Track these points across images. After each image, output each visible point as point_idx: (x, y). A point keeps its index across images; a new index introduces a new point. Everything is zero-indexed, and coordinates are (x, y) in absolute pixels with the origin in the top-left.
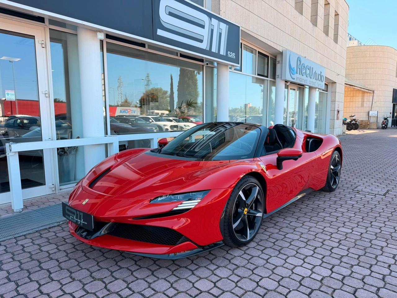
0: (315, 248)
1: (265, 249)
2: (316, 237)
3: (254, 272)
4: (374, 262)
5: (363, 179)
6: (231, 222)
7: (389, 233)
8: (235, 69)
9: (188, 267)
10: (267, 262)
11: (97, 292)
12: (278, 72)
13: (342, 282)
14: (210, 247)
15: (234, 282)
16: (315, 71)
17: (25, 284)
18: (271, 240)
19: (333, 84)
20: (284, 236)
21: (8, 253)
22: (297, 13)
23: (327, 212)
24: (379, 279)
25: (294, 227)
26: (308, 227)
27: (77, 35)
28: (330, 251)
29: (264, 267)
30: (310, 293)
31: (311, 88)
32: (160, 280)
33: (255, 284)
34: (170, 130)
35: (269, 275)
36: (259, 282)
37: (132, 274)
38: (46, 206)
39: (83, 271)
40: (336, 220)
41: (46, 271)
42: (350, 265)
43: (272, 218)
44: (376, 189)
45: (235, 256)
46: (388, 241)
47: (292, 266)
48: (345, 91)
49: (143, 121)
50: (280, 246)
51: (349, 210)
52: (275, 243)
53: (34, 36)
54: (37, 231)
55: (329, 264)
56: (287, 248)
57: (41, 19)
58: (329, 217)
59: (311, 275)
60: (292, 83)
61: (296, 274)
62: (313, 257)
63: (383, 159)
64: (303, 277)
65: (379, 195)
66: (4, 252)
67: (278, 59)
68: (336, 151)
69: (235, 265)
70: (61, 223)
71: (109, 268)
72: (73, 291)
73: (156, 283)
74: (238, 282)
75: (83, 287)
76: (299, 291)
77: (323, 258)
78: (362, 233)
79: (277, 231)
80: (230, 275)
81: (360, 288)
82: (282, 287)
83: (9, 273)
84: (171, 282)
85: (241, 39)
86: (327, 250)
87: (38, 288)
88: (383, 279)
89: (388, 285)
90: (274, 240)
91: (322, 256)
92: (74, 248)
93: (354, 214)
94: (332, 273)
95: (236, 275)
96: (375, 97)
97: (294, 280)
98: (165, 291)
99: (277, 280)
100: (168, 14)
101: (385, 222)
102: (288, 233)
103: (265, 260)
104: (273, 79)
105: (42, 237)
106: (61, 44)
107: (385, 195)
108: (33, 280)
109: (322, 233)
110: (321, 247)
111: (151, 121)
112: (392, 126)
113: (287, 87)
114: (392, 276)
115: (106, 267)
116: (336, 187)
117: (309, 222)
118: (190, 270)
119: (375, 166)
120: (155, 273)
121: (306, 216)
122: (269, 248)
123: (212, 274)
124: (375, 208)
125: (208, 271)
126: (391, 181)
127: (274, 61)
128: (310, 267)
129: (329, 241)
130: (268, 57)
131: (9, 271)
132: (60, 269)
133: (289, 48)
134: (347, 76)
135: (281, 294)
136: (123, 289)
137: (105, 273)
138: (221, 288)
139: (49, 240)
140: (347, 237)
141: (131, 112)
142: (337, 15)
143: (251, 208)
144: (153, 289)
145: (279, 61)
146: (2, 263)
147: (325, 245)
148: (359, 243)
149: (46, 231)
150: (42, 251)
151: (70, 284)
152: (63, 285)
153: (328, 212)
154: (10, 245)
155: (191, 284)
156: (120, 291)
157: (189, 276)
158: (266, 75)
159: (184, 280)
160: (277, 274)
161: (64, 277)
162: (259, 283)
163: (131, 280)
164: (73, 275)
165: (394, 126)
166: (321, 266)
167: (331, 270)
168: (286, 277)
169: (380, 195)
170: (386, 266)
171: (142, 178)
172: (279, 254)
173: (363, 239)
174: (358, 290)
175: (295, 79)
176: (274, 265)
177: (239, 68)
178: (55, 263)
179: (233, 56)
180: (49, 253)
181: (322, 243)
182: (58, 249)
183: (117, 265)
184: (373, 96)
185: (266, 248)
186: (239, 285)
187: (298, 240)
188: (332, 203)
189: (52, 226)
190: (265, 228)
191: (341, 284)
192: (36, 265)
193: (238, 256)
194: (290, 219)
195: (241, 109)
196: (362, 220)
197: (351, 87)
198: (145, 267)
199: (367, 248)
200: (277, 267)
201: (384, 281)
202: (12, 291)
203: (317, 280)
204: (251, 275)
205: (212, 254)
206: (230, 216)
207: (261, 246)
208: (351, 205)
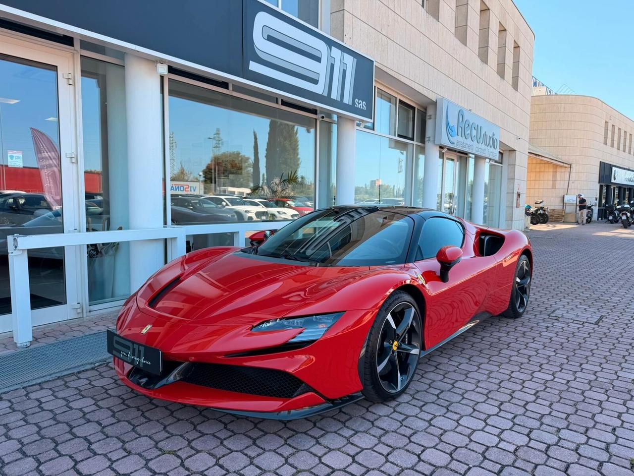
0: (500, 402)
1: (424, 405)
2: (500, 387)
3: (412, 439)
4: (591, 424)
5: (563, 300)
6: (374, 363)
7: (608, 381)
8: (365, 127)
9: (310, 433)
10: (431, 425)
11: (169, 471)
12: (429, 133)
13: (546, 454)
14: (343, 401)
15: (383, 455)
16: (485, 132)
17: (51, 460)
18: (432, 390)
19: (510, 152)
20: (453, 384)
21: (16, 412)
22: (459, 43)
23: (512, 348)
24: (600, 448)
25: (466, 372)
26: (487, 372)
27: (124, 67)
28: (523, 408)
29: (426, 432)
30: (500, 471)
31: (478, 158)
32: (267, 452)
33: (416, 459)
34: (255, 218)
35: (435, 444)
36: (420, 454)
37: (222, 443)
38: (69, 338)
39: (143, 439)
40: (528, 361)
41: (82, 440)
42: (556, 429)
43: (431, 357)
44: (584, 315)
45: (380, 416)
46: (608, 393)
47: (469, 430)
48: (528, 164)
49: (212, 204)
50: (447, 401)
51: (545, 347)
52: (440, 396)
53: (57, 67)
54: (59, 378)
55: (524, 426)
56: (459, 403)
57: (67, 40)
58: (517, 356)
59: (498, 443)
60: (450, 149)
61: (475, 442)
62: (499, 416)
63: (590, 269)
64: (487, 446)
65: (589, 323)
66: (9, 410)
67: (430, 112)
68: (524, 256)
69: (381, 429)
70: (97, 364)
71: (184, 435)
72: (130, 471)
73: (262, 457)
74: (388, 455)
75: (146, 464)
76: (484, 468)
77: (514, 417)
78: (568, 381)
79: (440, 377)
80: (376, 445)
81: (573, 463)
82: (457, 463)
83: (23, 443)
84: (286, 456)
85: (375, 80)
86: (520, 406)
87: (74, 467)
88: (607, 450)
89: (614, 457)
90: (437, 392)
91: (513, 415)
92: (123, 403)
93: (555, 351)
94: (529, 441)
95: (384, 444)
96: (573, 175)
97: (473, 451)
98: (276, 469)
99: (449, 452)
100: (266, 38)
101: (601, 364)
102: (457, 381)
103: (427, 421)
104: (421, 142)
105: (68, 387)
106: (97, 80)
107: (597, 323)
108: (64, 454)
109: (509, 380)
110: (509, 401)
111: (224, 204)
112: (598, 220)
113: (442, 156)
114: (619, 445)
115: (179, 434)
116: (524, 311)
117: (487, 363)
118: (312, 437)
119: (579, 279)
120: (257, 442)
121: (482, 355)
122: (431, 403)
123: (347, 444)
124: (585, 343)
125: (341, 438)
126: (605, 303)
127: (422, 115)
128: (497, 431)
129: (521, 393)
130: (413, 108)
131: (22, 441)
132: (106, 437)
133: (446, 96)
134: (531, 140)
135: (457, 472)
136: (210, 468)
137: (178, 443)
138: (364, 464)
139: (80, 391)
140: (547, 387)
141: (189, 189)
142: (517, 47)
143: (403, 341)
144: (257, 467)
145: (431, 116)
146: (8, 427)
147: (515, 398)
148: (566, 395)
149: (74, 377)
150: (71, 408)
151: (125, 459)
152: (113, 462)
153: (515, 349)
154: (18, 400)
155: (317, 459)
156: (205, 470)
157: (313, 446)
158: (410, 136)
159: (305, 452)
160: (448, 442)
161: (114, 449)
162: (421, 456)
163: (222, 453)
164: (127, 446)
165: (602, 219)
166: (513, 431)
167: (528, 435)
168: (462, 447)
169: (591, 323)
170: (609, 429)
171: (225, 294)
172: (447, 412)
173: (570, 389)
174: (571, 465)
175: (455, 144)
176: (442, 429)
177: (370, 125)
178: (96, 428)
179: (363, 106)
180: (84, 412)
181: (510, 395)
182: (98, 406)
183: (197, 430)
184: (570, 172)
185: (427, 403)
186: (390, 460)
187: (473, 390)
188: (519, 335)
189: (84, 369)
190: (421, 372)
191: (545, 457)
192: (65, 430)
193: (385, 416)
194: (458, 359)
195: (366, 188)
196: (567, 361)
197: (538, 157)
198: (241, 434)
199: (578, 403)
200: (445, 431)
201: (608, 452)
202: (31, 471)
203: (508, 451)
204: (407, 444)
205: (344, 413)
206: (373, 353)
207: (418, 400)
208: (549, 338)
